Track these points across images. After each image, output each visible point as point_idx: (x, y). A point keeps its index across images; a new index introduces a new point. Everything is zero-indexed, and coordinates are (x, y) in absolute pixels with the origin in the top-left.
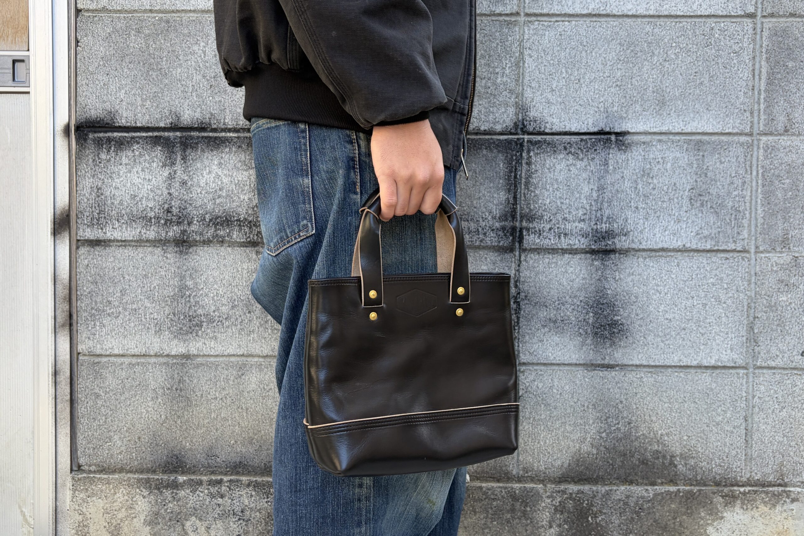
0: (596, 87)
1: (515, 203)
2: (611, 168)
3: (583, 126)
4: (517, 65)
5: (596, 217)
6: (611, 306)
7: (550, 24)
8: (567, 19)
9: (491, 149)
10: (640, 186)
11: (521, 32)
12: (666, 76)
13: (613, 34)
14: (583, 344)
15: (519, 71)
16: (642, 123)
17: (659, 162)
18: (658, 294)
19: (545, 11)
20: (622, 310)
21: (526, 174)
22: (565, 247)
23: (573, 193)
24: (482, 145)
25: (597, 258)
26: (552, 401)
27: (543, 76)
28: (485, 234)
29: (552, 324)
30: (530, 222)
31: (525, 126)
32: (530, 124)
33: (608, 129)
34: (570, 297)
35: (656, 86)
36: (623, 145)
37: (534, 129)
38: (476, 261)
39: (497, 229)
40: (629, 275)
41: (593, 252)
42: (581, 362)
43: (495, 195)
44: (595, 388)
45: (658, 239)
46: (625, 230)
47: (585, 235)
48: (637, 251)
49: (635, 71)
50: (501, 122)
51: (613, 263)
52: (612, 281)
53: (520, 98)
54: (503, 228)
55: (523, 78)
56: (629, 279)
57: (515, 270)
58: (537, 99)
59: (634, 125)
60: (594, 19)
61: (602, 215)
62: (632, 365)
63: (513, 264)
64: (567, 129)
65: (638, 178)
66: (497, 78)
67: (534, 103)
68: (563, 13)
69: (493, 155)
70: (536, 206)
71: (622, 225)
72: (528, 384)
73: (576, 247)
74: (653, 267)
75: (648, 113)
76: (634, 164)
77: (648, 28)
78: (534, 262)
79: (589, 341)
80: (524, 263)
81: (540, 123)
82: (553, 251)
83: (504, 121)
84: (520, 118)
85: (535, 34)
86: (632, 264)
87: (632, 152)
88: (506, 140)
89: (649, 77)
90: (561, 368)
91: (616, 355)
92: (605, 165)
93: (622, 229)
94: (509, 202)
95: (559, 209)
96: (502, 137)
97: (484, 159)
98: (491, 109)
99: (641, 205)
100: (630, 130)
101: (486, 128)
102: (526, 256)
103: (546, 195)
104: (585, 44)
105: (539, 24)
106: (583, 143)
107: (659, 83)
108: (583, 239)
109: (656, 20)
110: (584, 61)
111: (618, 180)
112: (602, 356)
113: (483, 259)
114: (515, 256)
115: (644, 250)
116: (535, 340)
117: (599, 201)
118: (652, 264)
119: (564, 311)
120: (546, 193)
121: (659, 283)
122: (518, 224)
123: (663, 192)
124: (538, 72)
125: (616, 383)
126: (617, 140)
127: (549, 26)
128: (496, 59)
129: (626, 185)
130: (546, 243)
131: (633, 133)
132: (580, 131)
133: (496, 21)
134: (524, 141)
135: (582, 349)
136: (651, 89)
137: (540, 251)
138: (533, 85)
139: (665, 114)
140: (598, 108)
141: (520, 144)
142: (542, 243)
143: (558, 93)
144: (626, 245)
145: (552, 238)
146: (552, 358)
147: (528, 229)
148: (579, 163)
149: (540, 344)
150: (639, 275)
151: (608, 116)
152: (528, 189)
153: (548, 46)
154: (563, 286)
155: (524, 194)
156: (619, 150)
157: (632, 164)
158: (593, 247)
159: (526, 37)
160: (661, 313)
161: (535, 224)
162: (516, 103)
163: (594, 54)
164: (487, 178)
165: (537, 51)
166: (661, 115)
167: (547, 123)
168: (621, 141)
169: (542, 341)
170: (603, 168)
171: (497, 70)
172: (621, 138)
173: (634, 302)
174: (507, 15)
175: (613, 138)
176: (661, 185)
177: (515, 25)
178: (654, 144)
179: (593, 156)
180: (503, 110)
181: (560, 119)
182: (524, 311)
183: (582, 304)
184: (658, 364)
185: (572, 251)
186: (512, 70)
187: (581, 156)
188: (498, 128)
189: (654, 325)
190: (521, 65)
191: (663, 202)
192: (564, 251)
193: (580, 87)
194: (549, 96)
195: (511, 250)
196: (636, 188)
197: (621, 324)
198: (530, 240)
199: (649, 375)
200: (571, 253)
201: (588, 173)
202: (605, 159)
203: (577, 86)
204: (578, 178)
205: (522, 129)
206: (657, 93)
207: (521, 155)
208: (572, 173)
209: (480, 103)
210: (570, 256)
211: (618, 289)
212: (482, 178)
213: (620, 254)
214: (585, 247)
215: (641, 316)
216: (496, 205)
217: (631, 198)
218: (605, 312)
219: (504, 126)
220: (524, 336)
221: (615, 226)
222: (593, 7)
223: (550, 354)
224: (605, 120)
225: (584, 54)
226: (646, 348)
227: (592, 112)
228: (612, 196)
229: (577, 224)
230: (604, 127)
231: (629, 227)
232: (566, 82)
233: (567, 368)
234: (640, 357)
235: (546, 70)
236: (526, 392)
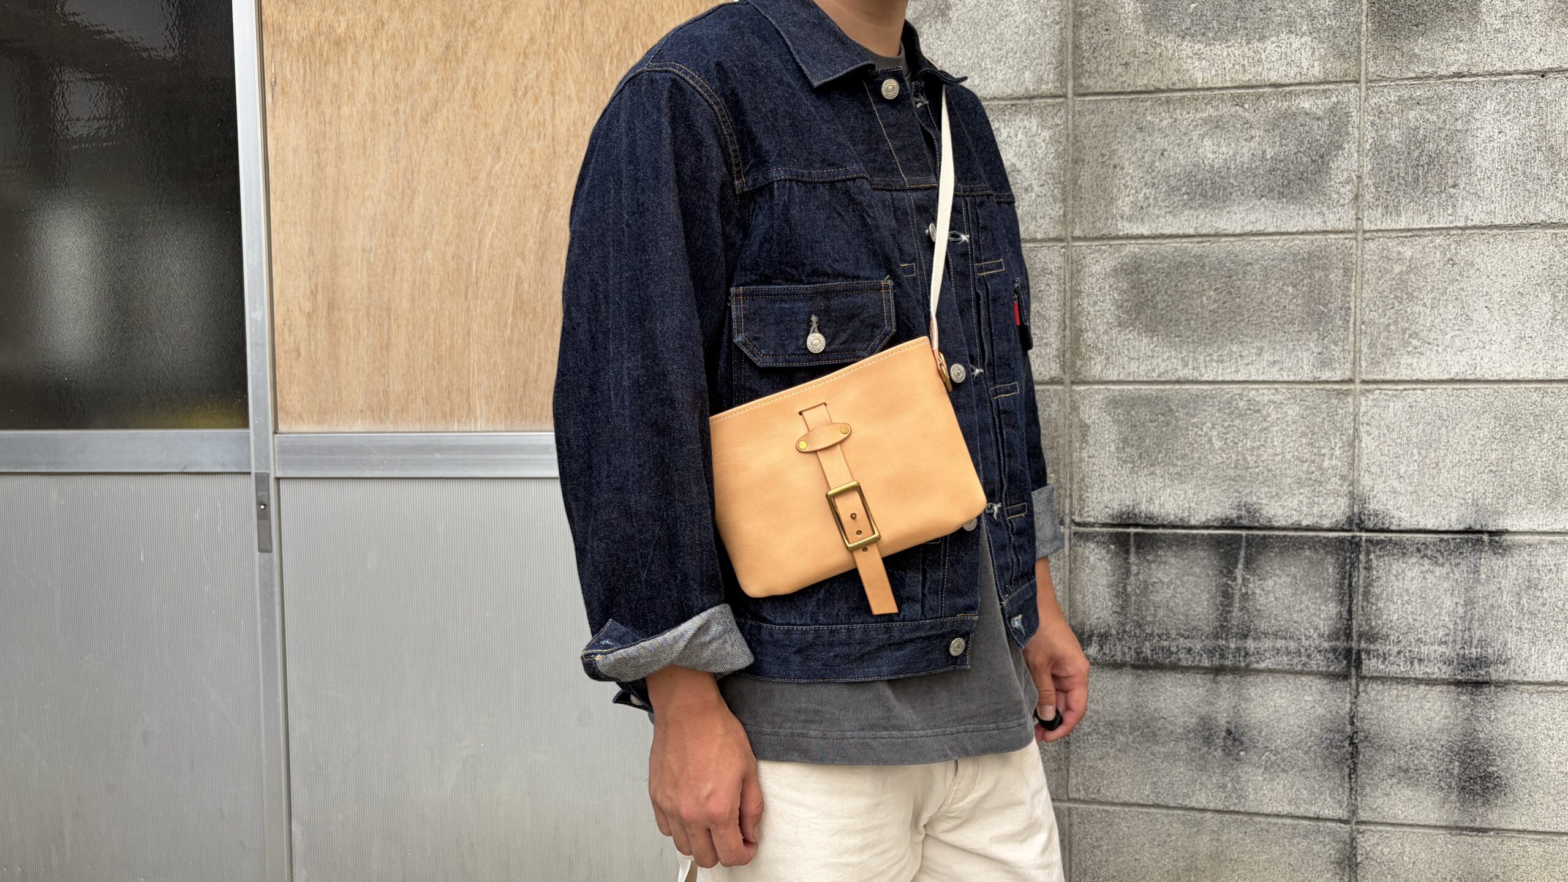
0: (1462, 473)
1: (1351, 619)
2: (1483, 576)
3: (1443, 523)
4: (1352, 445)
5: (1463, 638)
6: (1484, 753)
7: (1395, 393)
8: (1419, 386)
9: (1316, 550)
10: (1524, 601)
11: (1357, 403)
12: (1561, 458)
13: (1486, 405)
14: (1445, 800)
15: (1354, 452)
16: (1526, 520)
17: (1551, 570)
18: (1549, 740)
19: (1389, 377)
20: (1499, 759)
21: (1364, 581)
22: (1420, 676)
23: (1430, 608)
24: (1303, 544)
25: (1464, 691)
26: (1402, 871)
27: (1387, 459)
28: (1309, 656)
29: (1402, 774)
30: (1371, 643)
31: (1362, 522)
32: (1369, 519)
33: (1478, 527)
34: (1428, 740)
35: (1546, 472)
36: (1500, 547)
37: (1375, 525)
38: (1298, 689)
39: (1326, 650)
40: (1510, 714)
41: (1458, 683)
42: (1442, 824)
43: (1323, 607)
44: (1461, 857)
45: (1549, 670)
46: (1504, 657)
47: (1448, 662)
48: (1520, 684)
49: (1516, 453)
50: (1330, 515)
51: (1487, 699)
52: (1486, 722)
53: (1356, 486)
54: (1334, 650)
55: (1359, 461)
56: (1510, 719)
57: (1351, 703)
58: (1380, 485)
59: (1515, 522)
60: (1457, 386)
61: (1470, 637)
62: (1513, 830)
63: (1348, 695)
64: (1421, 526)
65: (1521, 590)
66: (1323, 461)
67: (1374, 493)
68: (1414, 378)
69: (1320, 557)
70: (1379, 622)
71: (1499, 650)
72: (1368, 849)
73: (1435, 676)
74: (1542, 705)
75: (1535, 507)
76: (1515, 572)
77: (1535, 397)
78: (1377, 694)
79: (1453, 797)
80: (1363, 694)
81: (1383, 518)
82: (1404, 680)
83: (1334, 514)
84: (1356, 510)
85: (1375, 406)
86: (1513, 700)
87: (1513, 556)
88: (1336, 538)
89: (1536, 460)
90: (1414, 830)
91: (1490, 816)
92: (1474, 573)
93: (1500, 656)
94: (1341, 616)
95: (1410, 628)
96: (1331, 535)
97: (1307, 561)
98: (1316, 500)
99: (1525, 625)
100: (1510, 529)
101: (1310, 523)
102: (1366, 686)
103: (1393, 609)
104: (1445, 418)
105: (1380, 394)
106: (1444, 544)
107: (1551, 468)
108: (1445, 667)
109: (1547, 385)
110: (1444, 439)
111: (1493, 592)
112: (1471, 817)
113: (1307, 687)
114: (1351, 685)
115: (1530, 683)
116: (1379, 793)
117: (1468, 621)
118: (1540, 701)
119: (1418, 758)
120: (1393, 607)
121: (1551, 726)
122: (1354, 645)
123: (1557, 609)
124: (1379, 454)
125: (1491, 852)
126: (1491, 540)
127: (1395, 396)
128: (1322, 437)
129: (1504, 599)
130: (1394, 670)
131: (1515, 533)
132: (1440, 529)
133: (1322, 389)
134: (1361, 539)
135: (1444, 807)
136: (1539, 475)
137: (1385, 680)
138: (1373, 470)
139: (1559, 508)
140: (1464, 499)
141: (1355, 544)
142: (1387, 670)
143: (1408, 481)
144: (1505, 677)
145: (1402, 664)
146: (1402, 817)
147: (1368, 652)
148: (1438, 571)
149: (1386, 799)
150: (1522, 714)
151: (1479, 510)
152: (1368, 601)
153: (1393, 421)
154: (1418, 725)
155: (1362, 607)
156: (1495, 554)
157: (1512, 572)
158: (1459, 677)
159: (1363, 409)
160: (1553, 765)
161: (1378, 646)
162: (1350, 492)
163: (1457, 430)
164: (1311, 585)
165: (1379, 427)
166: (1553, 509)
167: (1393, 517)
168: (1497, 542)
169: (1388, 795)
170: (1472, 576)
171: (1323, 451)
172: (1497, 538)
173: (1516, 750)
174: (1336, 382)
175: (1486, 537)
176: (1554, 600)
177: (1347, 395)
178: (1544, 546)
179: (1457, 560)
180: (1332, 501)
181: (1411, 512)
182: (1364, 756)
183: (1444, 749)
184: (1548, 830)
185: (1431, 682)
186: (1344, 451)
187: (1441, 560)
188: (1326, 523)
189: (1544, 779)
190: (1357, 444)
191: (1557, 621)
192: (1418, 681)
193: (1439, 473)
194: (1396, 484)
195: (1346, 677)
196: (1519, 603)
197: (1498, 777)
198: (1371, 665)
199: (1537, 843)
200: (1427, 684)
201: (1450, 582)
202: (1475, 566)
203: (1435, 472)
204: (1437, 589)
205: (1358, 525)
206: (1548, 481)
207: (1357, 557)
208: (1429, 581)
209: (1301, 491)
210: (1427, 688)
211: (1494, 732)
212: (1305, 585)
213: (1496, 687)
214: (1447, 677)
215: (1527, 768)
216: (1324, 620)
217: (1512, 616)
218: (1475, 762)
219: (1334, 520)
220: (1363, 788)
221: (1490, 651)
222: (1457, 370)
223: (1400, 812)
224: (1474, 515)
225: (1443, 429)
226: (1532, 809)
227: (1455, 505)
228: (1485, 613)
229: (1436, 647)
230: (1472, 524)
231: (1509, 653)
232: (1419, 466)
233: (1422, 830)
234: (1523, 820)
235: (1391, 451)
236: (1367, 858)
